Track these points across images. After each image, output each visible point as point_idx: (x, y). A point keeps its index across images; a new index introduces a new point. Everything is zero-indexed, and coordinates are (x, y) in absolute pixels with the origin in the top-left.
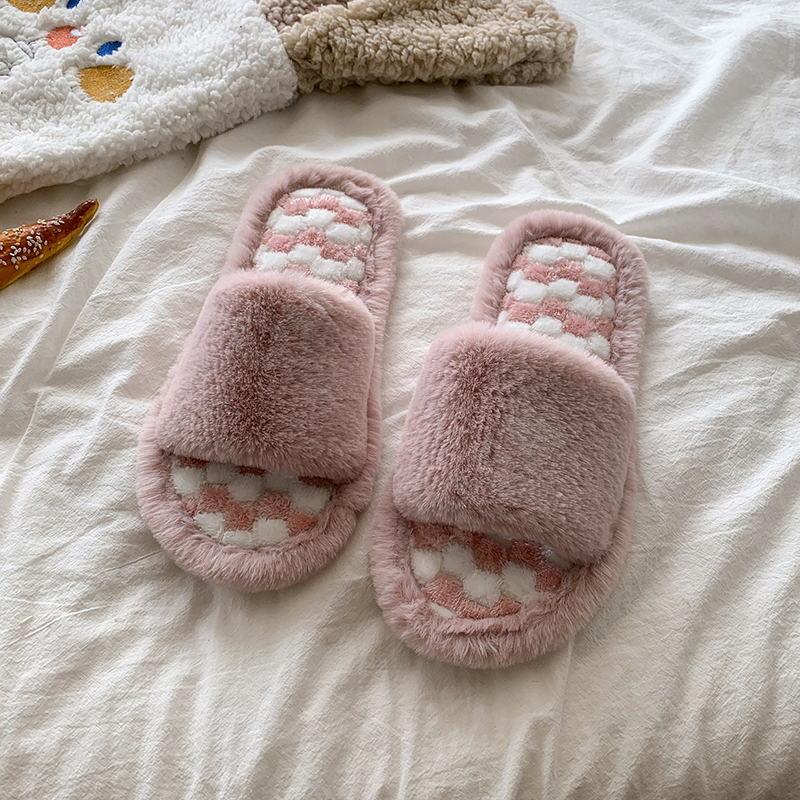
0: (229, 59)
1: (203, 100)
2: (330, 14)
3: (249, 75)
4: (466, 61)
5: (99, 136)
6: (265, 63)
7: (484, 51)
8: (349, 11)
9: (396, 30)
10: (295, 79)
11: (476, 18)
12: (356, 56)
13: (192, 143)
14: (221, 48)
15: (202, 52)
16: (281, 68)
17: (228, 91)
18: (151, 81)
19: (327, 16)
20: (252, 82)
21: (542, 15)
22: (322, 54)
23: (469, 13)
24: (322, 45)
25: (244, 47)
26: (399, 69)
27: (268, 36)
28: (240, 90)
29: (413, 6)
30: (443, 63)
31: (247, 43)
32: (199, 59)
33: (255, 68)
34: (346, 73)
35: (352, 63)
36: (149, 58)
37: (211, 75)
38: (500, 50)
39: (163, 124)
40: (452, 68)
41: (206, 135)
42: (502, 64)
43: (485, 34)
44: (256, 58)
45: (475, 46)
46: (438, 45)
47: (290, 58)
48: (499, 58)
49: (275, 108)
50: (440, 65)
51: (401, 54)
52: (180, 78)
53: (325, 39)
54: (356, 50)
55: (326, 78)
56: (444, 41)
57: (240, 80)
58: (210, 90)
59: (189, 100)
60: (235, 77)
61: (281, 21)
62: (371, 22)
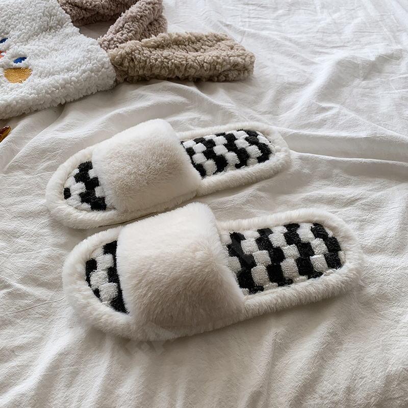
0: (81, 64)
1: (67, 82)
2: (133, 44)
3: (92, 71)
4: (201, 68)
5: (13, 97)
6: (100, 66)
7: (210, 63)
8: (142, 43)
9: (166, 53)
10: (115, 74)
11: (205, 50)
12: (146, 64)
13: (60, 104)
14: (77, 59)
15: (68, 61)
16: (107, 68)
17: (80, 78)
18: (41, 73)
19: (131, 45)
20: (93, 74)
21: (237, 49)
22: (129, 62)
23: (202, 48)
24: (129, 58)
25: (89, 59)
26: (167, 70)
27: (101, 54)
28: (87, 78)
29: (174, 44)
30: (189, 69)
31: (91, 57)
32: (66, 63)
33: (95, 68)
34: (141, 72)
35: (143, 68)
36: (40, 64)
37: (72, 70)
38: (217, 63)
39: (47, 92)
40: (193, 71)
41: (68, 100)
42: (219, 70)
43: (210, 56)
44: (96, 63)
45: (205, 61)
46: (187, 60)
47: (112, 64)
48: (217, 66)
49: (104, 89)
50: (188, 69)
51: (168, 64)
52: (56, 72)
53: (130, 55)
54: (146, 61)
55: (130, 75)
56: (190, 58)
57: (87, 73)
58: (71, 77)
59: (61, 81)
60: (84, 72)
61: (108, 48)
62: (153, 49)
